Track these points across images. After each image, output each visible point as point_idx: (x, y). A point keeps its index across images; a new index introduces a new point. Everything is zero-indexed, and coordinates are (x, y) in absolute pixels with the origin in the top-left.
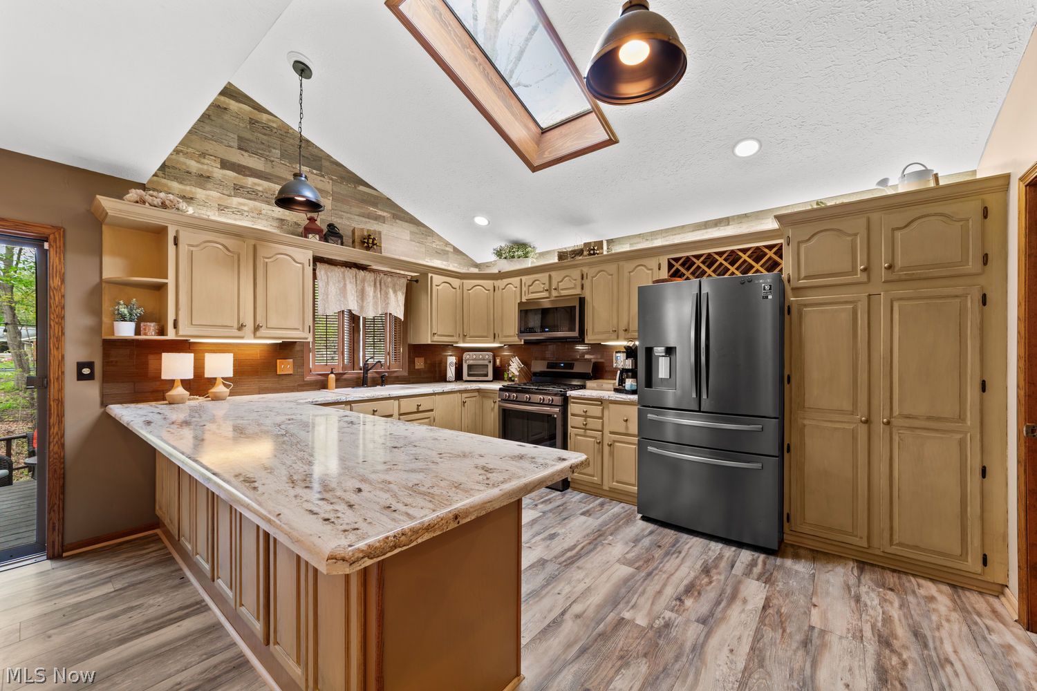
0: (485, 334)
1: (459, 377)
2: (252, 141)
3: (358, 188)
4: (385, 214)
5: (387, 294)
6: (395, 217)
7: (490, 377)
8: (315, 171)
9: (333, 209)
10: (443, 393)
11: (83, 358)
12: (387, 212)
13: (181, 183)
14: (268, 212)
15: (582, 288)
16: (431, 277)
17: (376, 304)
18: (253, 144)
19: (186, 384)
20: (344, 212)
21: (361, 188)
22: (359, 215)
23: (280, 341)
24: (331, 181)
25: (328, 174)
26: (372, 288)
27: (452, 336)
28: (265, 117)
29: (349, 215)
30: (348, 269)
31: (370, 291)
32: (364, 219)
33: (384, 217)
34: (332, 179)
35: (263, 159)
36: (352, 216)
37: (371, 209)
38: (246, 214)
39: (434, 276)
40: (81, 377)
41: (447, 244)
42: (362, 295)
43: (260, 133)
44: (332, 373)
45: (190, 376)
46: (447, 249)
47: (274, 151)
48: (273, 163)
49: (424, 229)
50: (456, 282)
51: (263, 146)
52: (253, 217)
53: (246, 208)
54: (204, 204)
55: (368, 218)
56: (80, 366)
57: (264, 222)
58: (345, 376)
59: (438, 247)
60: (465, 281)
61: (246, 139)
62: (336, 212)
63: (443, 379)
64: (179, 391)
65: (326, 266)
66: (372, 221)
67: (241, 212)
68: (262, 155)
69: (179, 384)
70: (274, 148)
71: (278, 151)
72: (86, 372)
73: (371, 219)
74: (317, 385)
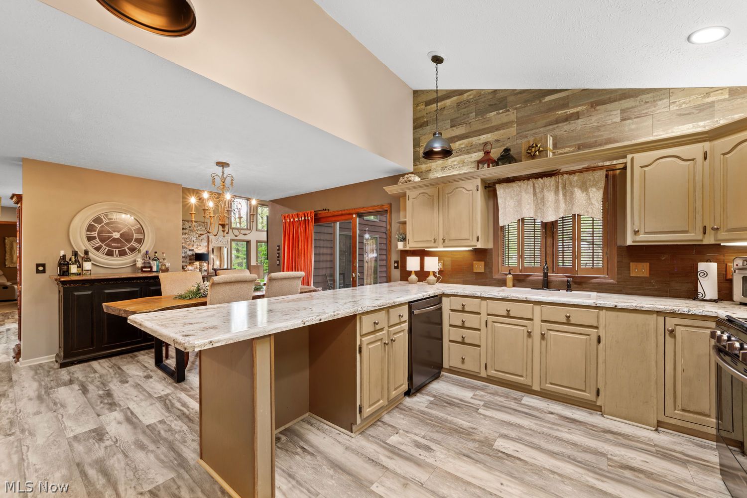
1: (726, 295)
2: (457, 118)
3: (543, 101)
4: (579, 109)
5: (572, 193)
6: (594, 105)
8: (501, 111)
9: (517, 134)
11: (396, 260)
12: (580, 106)
13: (426, 164)
14: (469, 159)
16: (632, 159)
17: (557, 208)
18: (458, 120)
19: (416, 273)
20: (528, 131)
21: (548, 99)
22: (545, 126)
24: (515, 111)
25: (512, 106)
26: (553, 194)
28: (465, 95)
29: (534, 131)
30: (526, 181)
31: (550, 196)
32: (551, 127)
33: (578, 112)
34: (516, 109)
35: (464, 125)
36: (537, 131)
37: (560, 113)
38: (456, 166)
39: (636, 156)
40: (396, 268)
42: (540, 203)
43: (463, 109)
44: (510, 274)
46: (711, 100)
47: (471, 115)
48: (471, 124)
49: (650, 95)
50: (695, 150)
51: (465, 117)
52: (460, 167)
53: (455, 163)
54: (436, 171)
55: (557, 123)
56: (395, 262)
57: (466, 167)
58: (531, 278)
60: (719, 142)
61: (455, 119)
62: (521, 134)
64: (413, 277)
65: (505, 185)
66: (560, 125)
67: (453, 167)
68: (464, 123)
69: (413, 273)
70: (471, 113)
71: (474, 114)
72: (396, 265)
73: (560, 122)
74: (502, 283)
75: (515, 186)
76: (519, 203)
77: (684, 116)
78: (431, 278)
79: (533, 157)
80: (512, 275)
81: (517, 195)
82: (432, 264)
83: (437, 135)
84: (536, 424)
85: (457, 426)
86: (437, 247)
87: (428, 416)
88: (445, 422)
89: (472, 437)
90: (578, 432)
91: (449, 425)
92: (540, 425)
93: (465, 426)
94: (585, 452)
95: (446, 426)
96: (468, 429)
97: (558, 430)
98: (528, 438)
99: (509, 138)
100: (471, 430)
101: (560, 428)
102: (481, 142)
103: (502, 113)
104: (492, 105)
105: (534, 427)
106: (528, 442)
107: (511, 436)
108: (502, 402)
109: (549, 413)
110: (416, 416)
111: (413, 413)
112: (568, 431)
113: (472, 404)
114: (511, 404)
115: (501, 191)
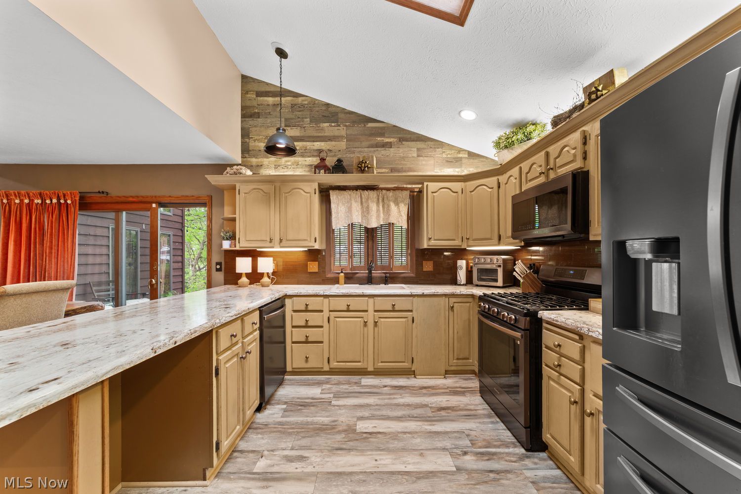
0: (489, 236)
1: (469, 281)
2: (291, 119)
3: (367, 126)
4: (391, 140)
5: (389, 206)
6: (401, 140)
7: (500, 283)
8: (333, 124)
9: (347, 148)
10: (423, 295)
11: (218, 261)
12: (392, 138)
13: (257, 158)
14: (303, 162)
15: (585, 158)
16: (427, 185)
17: (378, 216)
18: (293, 121)
19: (248, 275)
20: (355, 148)
21: (370, 125)
22: (368, 147)
23: (306, 249)
24: (345, 128)
25: (342, 123)
26: (375, 205)
27: (454, 240)
28: (300, 99)
29: (360, 149)
30: (354, 191)
31: (373, 207)
32: (372, 149)
33: (391, 142)
34: (346, 126)
35: (299, 128)
36: (363, 150)
37: (379, 139)
38: (290, 167)
39: (429, 184)
40: (217, 270)
41: (460, 150)
42: (366, 211)
43: (298, 111)
44: (342, 272)
45: (250, 271)
46: (460, 155)
47: (305, 120)
48: (305, 128)
49: (432, 143)
50: (457, 186)
51: (299, 119)
52: (294, 168)
53: (289, 163)
54: (268, 167)
55: (377, 147)
56: (217, 264)
57: (301, 170)
58: (357, 275)
59: (449, 156)
60: (468, 183)
61: (289, 119)
62: (350, 149)
63: (454, 282)
64: (244, 280)
65: (337, 191)
66: (379, 149)
67: (287, 167)
68: (298, 126)
69: (244, 276)
70: (306, 118)
71: (308, 119)
72: (218, 267)
73: (379, 147)
74: (335, 281)
75: (346, 194)
76: (350, 209)
77: (450, 162)
78: (265, 280)
79: (363, 171)
80: (344, 273)
81: (348, 202)
82: (266, 265)
83: (281, 131)
84: (379, 399)
85: (320, 425)
86: (273, 247)
87: (288, 425)
88: (308, 425)
89: (337, 430)
90: (407, 395)
91: (311, 426)
92: (382, 399)
93: (326, 422)
94: (417, 408)
95: (309, 428)
96: (329, 424)
97: (394, 398)
98: (378, 413)
99: (340, 151)
100: (333, 424)
101: (395, 396)
102: (315, 148)
103: (334, 126)
104: (325, 116)
105: (379, 402)
106: (379, 416)
107: (366, 416)
108: (347, 389)
109: (383, 387)
110: (275, 430)
111: (270, 428)
112: (400, 396)
113: (323, 399)
114: (354, 389)
115: (334, 196)
